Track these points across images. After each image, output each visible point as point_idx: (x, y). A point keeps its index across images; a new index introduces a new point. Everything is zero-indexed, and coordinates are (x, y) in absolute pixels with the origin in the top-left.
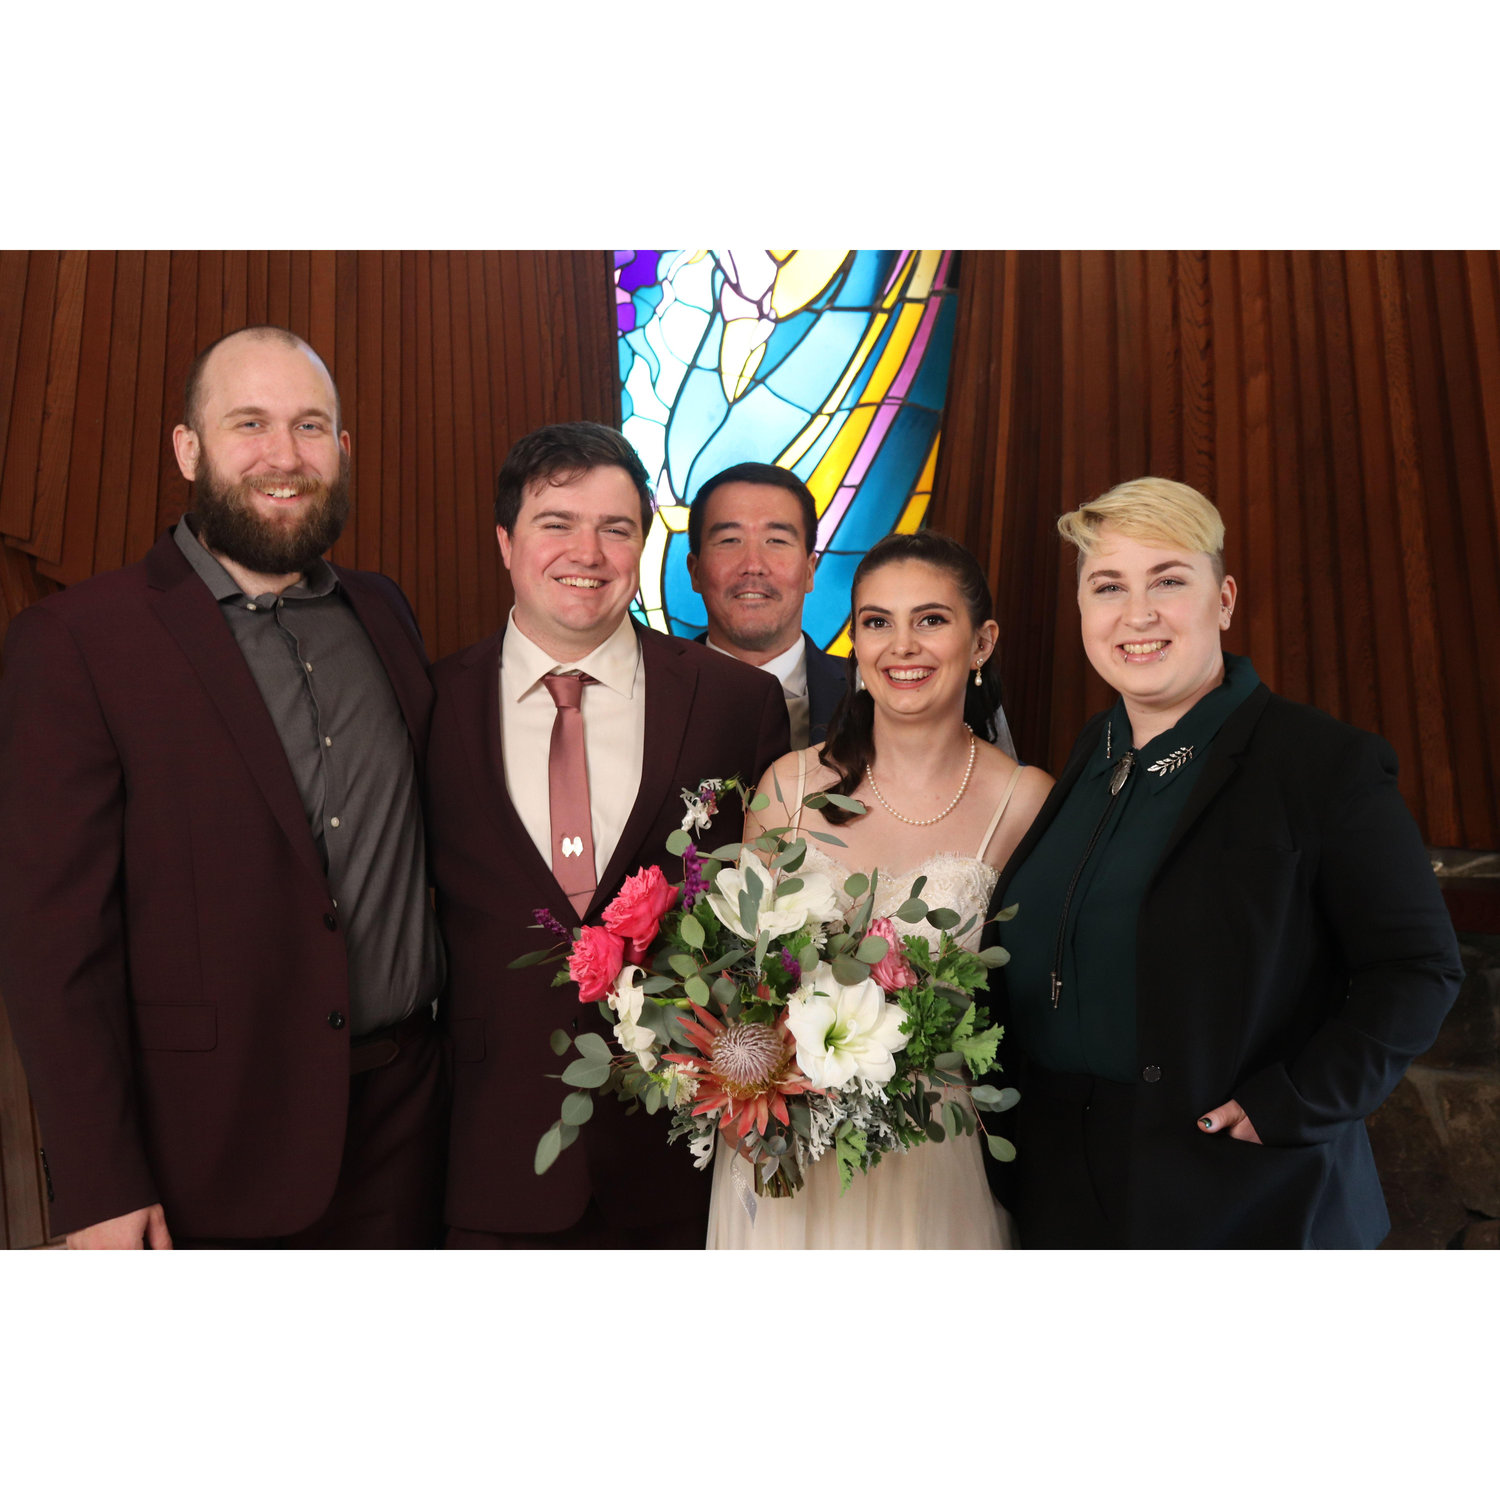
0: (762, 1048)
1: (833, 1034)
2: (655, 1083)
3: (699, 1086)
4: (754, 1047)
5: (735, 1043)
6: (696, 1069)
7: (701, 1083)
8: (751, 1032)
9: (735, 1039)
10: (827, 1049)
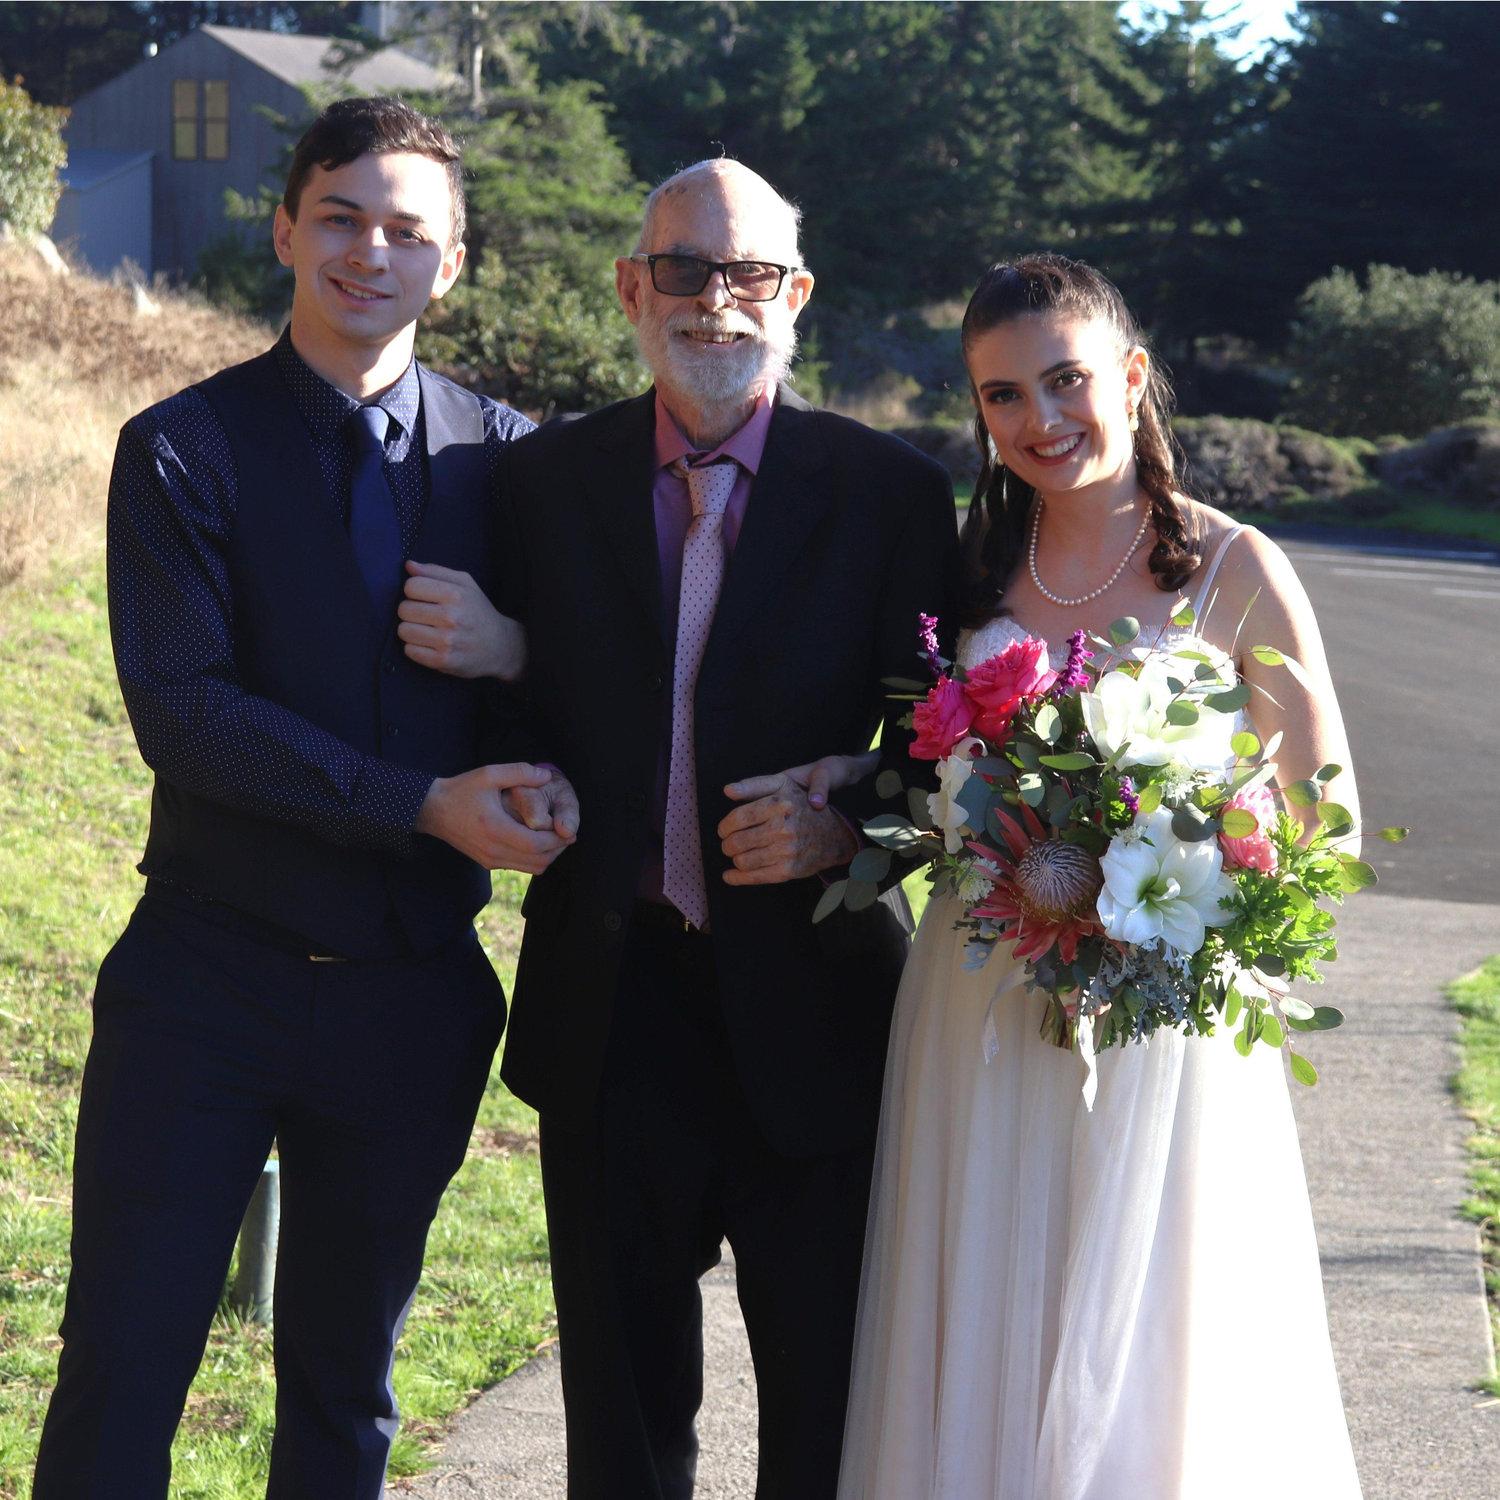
0: (1070, 875)
1: (1154, 887)
2: (948, 868)
3: (993, 889)
4: (1062, 871)
5: (1046, 858)
6: (998, 871)
7: (997, 887)
8: (1067, 853)
9: (1047, 855)
10: (1140, 900)
